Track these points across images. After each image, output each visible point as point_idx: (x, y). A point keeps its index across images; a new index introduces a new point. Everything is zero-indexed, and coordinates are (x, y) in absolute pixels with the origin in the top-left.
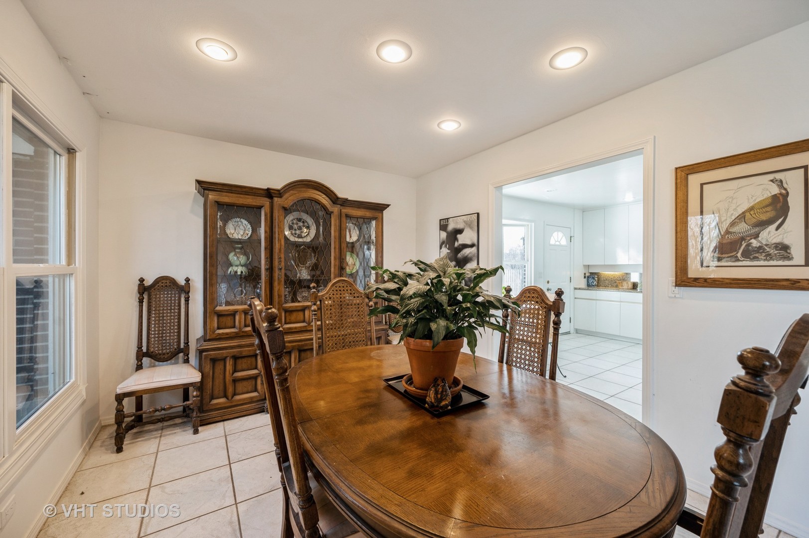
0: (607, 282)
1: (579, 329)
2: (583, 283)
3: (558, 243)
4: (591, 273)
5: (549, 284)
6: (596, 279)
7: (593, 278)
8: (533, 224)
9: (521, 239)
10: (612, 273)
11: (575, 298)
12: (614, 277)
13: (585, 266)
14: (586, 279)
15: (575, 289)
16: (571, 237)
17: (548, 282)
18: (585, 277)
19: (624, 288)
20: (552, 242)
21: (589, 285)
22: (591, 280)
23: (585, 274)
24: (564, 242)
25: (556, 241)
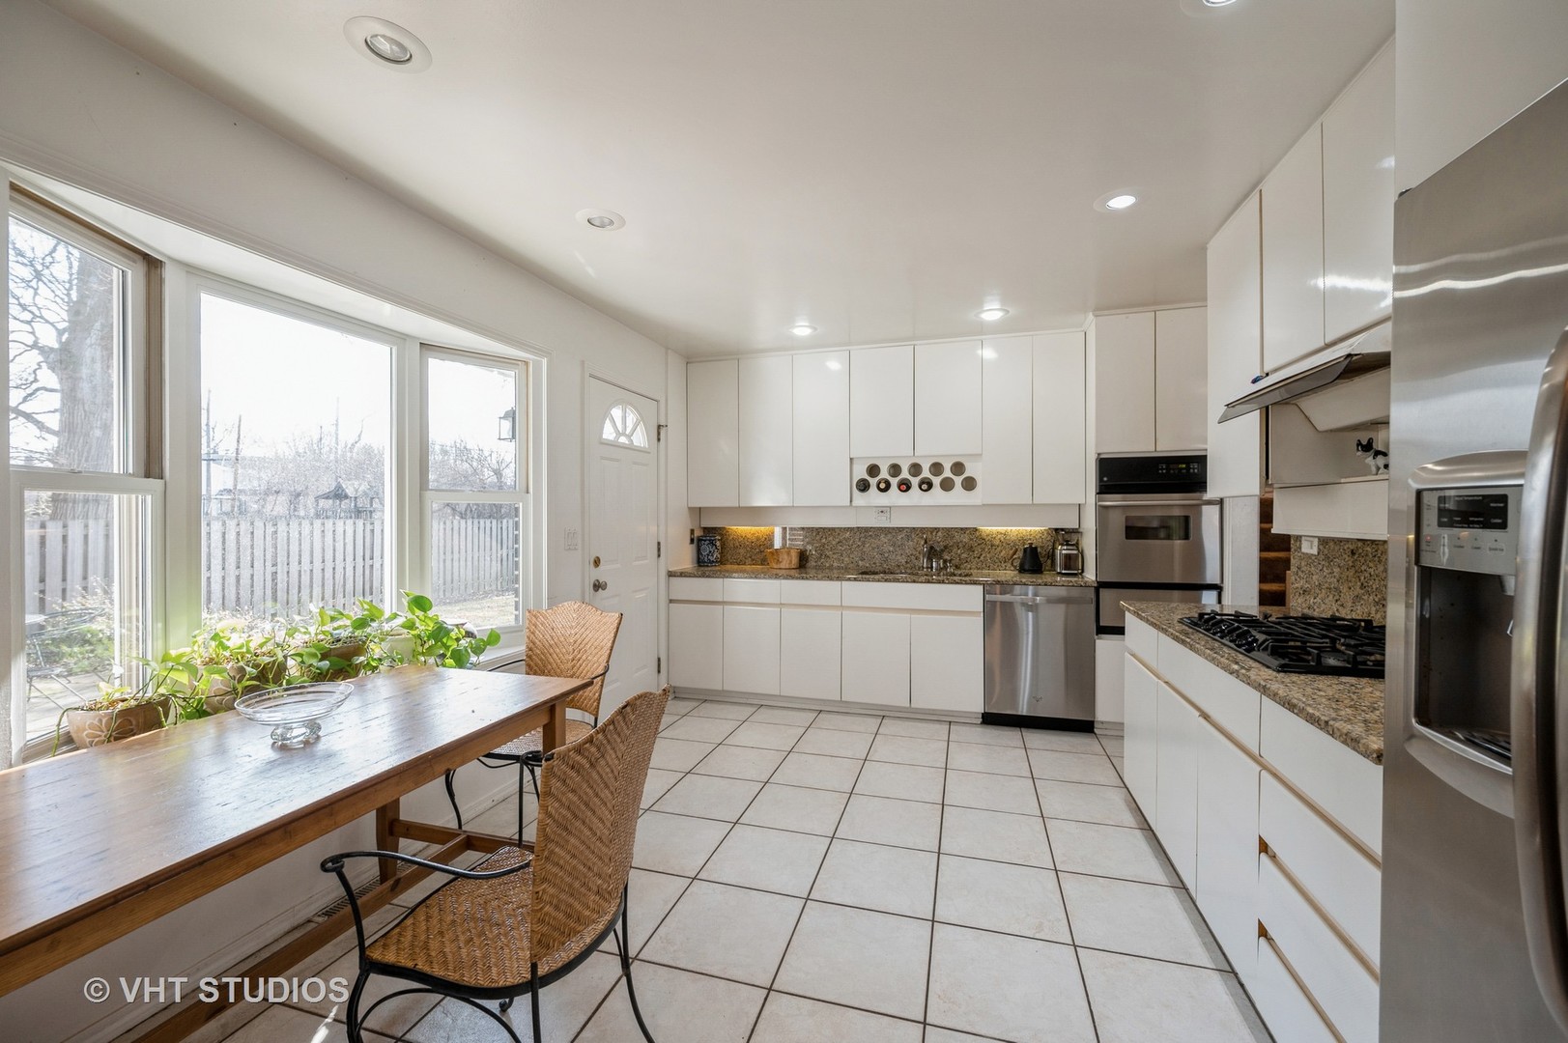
0: (742, 551)
1: (678, 687)
2: (685, 558)
3: (623, 440)
4: (705, 528)
5: (602, 567)
6: (718, 543)
7: (712, 543)
8: (545, 361)
9: (505, 417)
10: (754, 529)
11: (671, 601)
12: (758, 539)
13: (691, 509)
14: (694, 546)
15: (671, 574)
16: (659, 427)
17: (597, 562)
18: (692, 541)
19: (782, 566)
20: (608, 433)
21: (700, 562)
22: (706, 549)
23: (692, 531)
24: (640, 439)
25: (619, 434)
